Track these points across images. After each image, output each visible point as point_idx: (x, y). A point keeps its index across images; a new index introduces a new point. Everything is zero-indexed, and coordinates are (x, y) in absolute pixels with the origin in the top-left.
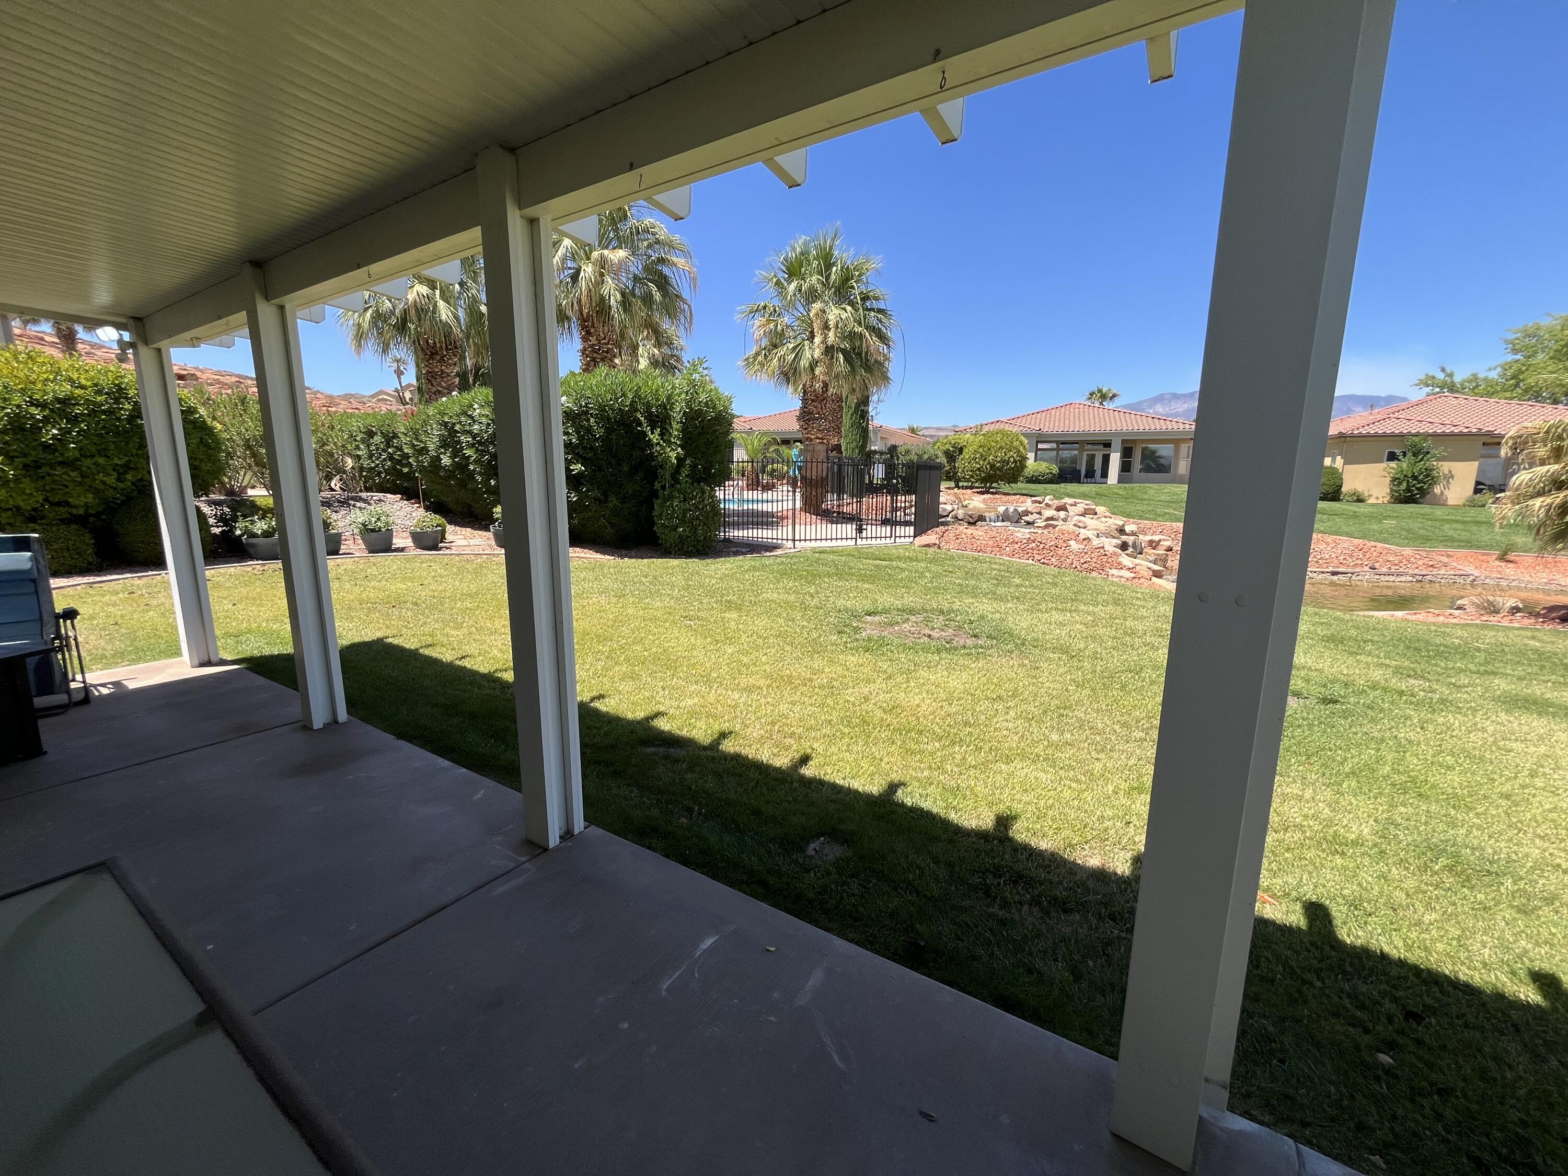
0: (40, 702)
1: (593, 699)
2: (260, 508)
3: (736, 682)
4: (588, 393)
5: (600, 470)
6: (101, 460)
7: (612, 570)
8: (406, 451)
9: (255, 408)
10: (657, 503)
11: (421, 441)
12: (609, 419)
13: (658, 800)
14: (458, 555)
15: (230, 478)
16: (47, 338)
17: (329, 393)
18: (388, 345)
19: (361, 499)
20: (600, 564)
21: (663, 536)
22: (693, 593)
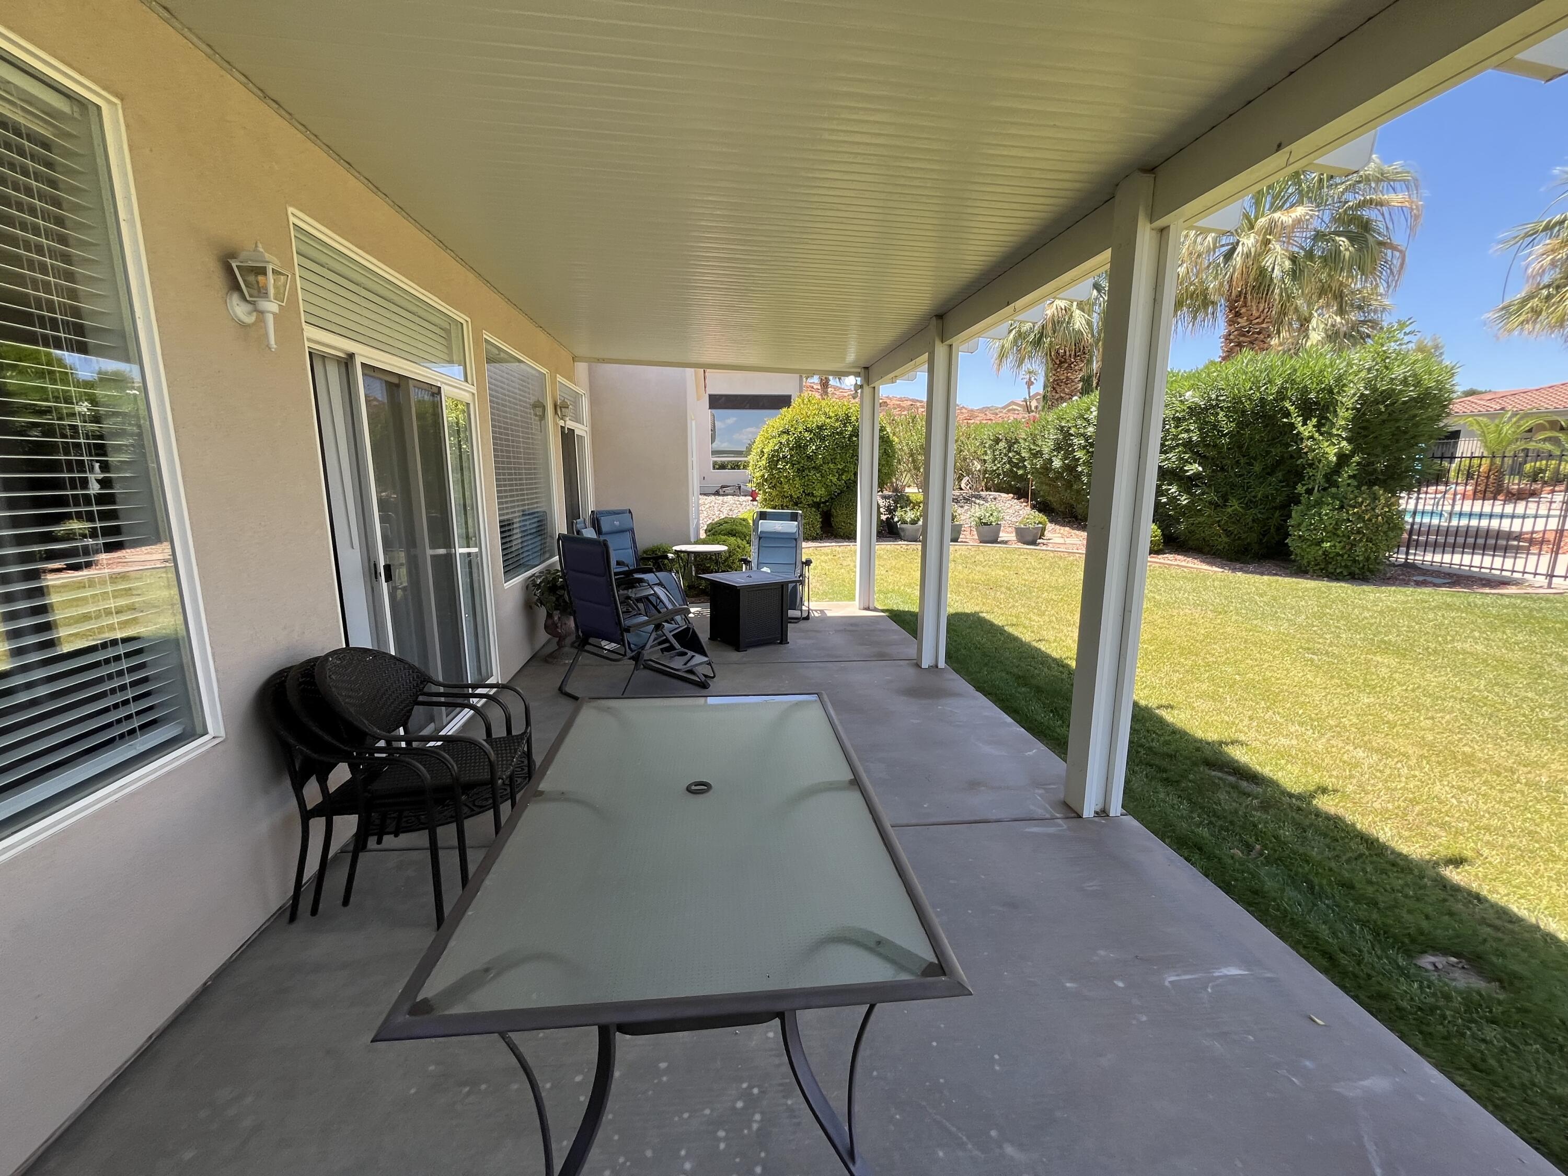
0: (792, 613)
1: (1159, 707)
2: (911, 502)
3: (1366, 739)
4: (1222, 384)
5: (1222, 469)
6: (832, 466)
7: (1216, 583)
8: (1023, 455)
9: (921, 424)
10: (1296, 511)
11: (1038, 445)
12: (1244, 412)
13: (1211, 823)
14: (1052, 551)
15: (897, 479)
16: (815, 387)
17: (970, 408)
18: (1024, 359)
19: (979, 497)
20: (1204, 576)
21: (1298, 551)
22: (1327, 624)
